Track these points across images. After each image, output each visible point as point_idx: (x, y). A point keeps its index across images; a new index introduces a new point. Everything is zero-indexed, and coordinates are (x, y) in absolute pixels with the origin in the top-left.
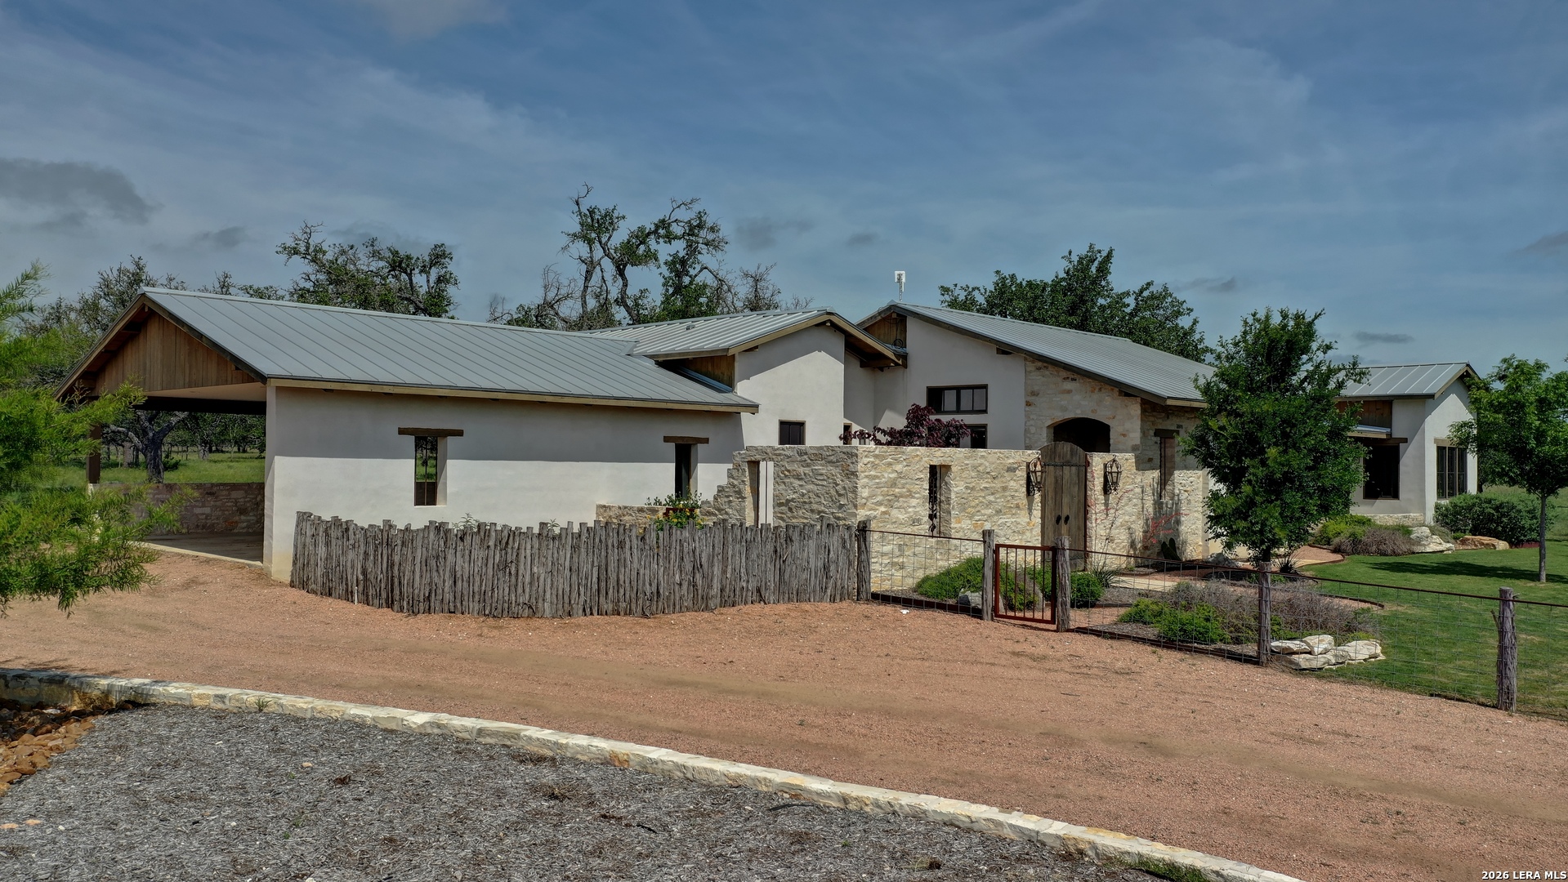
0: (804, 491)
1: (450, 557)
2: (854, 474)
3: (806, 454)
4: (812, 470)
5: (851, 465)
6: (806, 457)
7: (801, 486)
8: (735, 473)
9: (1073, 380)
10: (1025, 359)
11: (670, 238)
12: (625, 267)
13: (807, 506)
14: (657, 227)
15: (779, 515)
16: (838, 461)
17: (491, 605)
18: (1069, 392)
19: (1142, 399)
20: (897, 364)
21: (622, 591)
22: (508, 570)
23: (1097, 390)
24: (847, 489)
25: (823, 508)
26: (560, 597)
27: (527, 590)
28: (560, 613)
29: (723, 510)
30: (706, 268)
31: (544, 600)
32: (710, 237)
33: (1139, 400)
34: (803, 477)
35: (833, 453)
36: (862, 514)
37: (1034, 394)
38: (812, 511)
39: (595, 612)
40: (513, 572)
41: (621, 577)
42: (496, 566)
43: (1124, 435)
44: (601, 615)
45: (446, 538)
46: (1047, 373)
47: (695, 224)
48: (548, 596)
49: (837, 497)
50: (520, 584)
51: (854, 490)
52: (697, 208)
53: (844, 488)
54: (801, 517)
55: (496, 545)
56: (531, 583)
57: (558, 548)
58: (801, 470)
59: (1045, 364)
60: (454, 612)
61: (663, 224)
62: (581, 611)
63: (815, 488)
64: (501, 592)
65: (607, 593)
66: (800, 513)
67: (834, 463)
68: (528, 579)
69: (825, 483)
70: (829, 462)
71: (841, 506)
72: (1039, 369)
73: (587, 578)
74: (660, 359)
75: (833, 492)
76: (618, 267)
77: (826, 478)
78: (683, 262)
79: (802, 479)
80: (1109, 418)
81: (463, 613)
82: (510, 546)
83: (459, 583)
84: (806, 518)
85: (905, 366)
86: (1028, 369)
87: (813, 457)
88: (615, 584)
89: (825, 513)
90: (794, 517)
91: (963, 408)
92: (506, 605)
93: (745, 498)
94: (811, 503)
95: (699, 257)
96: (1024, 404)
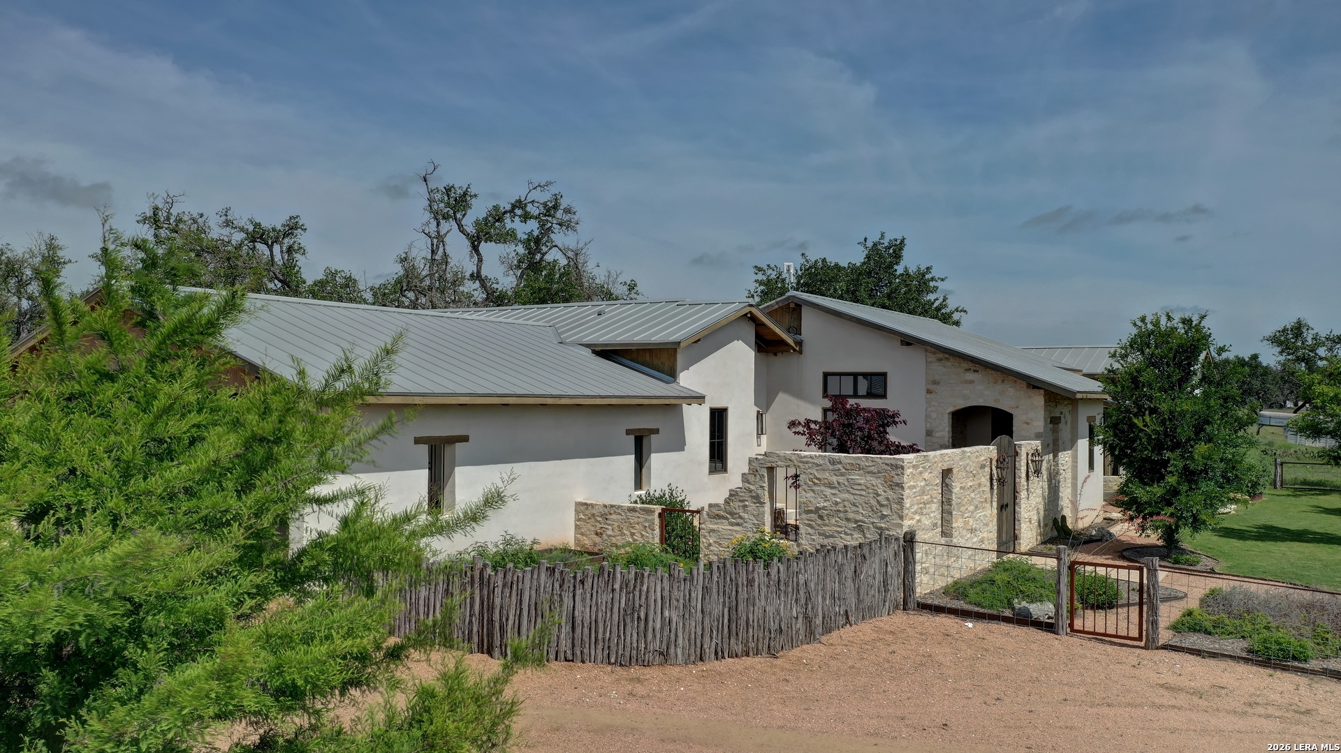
0: (838, 500)
1: (567, 600)
2: (900, 486)
3: (840, 463)
4: (848, 479)
5: (896, 477)
6: (840, 466)
7: (834, 494)
8: (751, 478)
9: (975, 371)
10: (926, 351)
11: (526, 217)
12: (479, 243)
13: (841, 515)
14: (514, 207)
15: (807, 522)
16: (879, 472)
17: (617, 653)
18: (972, 382)
19: (1045, 390)
20: (795, 350)
21: (751, 630)
22: (636, 615)
23: (1000, 381)
24: (891, 500)
25: (861, 518)
26: (693, 642)
27: (658, 636)
28: (692, 658)
29: (736, 514)
30: (556, 246)
31: (675, 645)
32: (566, 218)
33: (1042, 391)
34: (836, 485)
35: (874, 463)
36: (907, 524)
37: (935, 383)
38: (848, 520)
39: (726, 655)
40: (643, 616)
41: (751, 616)
42: (622, 610)
43: (1027, 423)
44: (732, 657)
45: (563, 580)
46: (948, 364)
47: (550, 205)
48: (680, 641)
49: (878, 507)
50: (650, 630)
51: (900, 501)
52: (554, 190)
53: (888, 499)
54: (834, 525)
55: (621, 588)
56: (662, 628)
57: (690, 590)
58: (834, 479)
59: (947, 356)
60: (572, 661)
61: (519, 204)
62: (713, 656)
63: (852, 497)
64: (628, 638)
65: (737, 634)
66: (833, 521)
67: (875, 473)
68: (658, 626)
69: (863, 493)
70: (868, 473)
71: (883, 517)
72: (940, 360)
73: (718, 621)
74: (597, 349)
75: (874, 502)
76: (473, 243)
77: (864, 488)
78: (537, 241)
79: (835, 488)
80: (1013, 408)
81: (583, 662)
82: (637, 589)
83: (578, 630)
84: (840, 527)
85: (801, 352)
86: (929, 360)
87: (848, 467)
88: (745, 623)
89: (864, 522)
90: (825, 525)
91: (860, 393)
92: (634, 652)
93: (764, 503)
94: (847, 511)
95: (552, 236)
96: (924, 392)
